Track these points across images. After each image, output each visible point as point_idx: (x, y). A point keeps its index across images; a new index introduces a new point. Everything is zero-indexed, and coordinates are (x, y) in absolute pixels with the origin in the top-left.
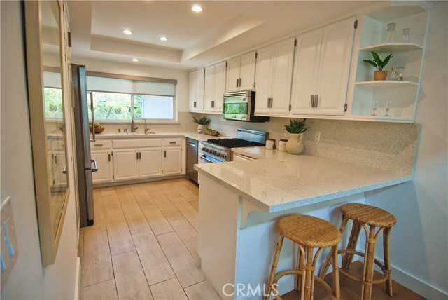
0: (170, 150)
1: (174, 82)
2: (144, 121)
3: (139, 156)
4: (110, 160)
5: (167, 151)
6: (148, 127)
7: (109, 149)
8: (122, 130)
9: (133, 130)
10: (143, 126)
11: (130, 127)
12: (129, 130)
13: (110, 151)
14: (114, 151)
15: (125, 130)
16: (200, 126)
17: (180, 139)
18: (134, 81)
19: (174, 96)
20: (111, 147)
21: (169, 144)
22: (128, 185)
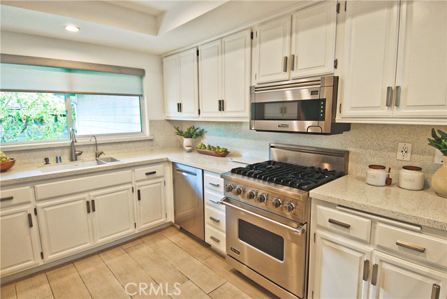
0: (147, 187)
1: (141, 73)
2: (93, 140)
3: (91, 207)
4: (31, 225)
5: (141, 189)
6: (100, 149)
7: (29, 202)
8: (52, 160)
9: (74, 157)
10: (92, 148)
11: (67, 152)
12: (66, 158)
13: (29, 208)
14: (40, 205)
15: (58, 160)
16: (186, 142)
17: (161, 166)
18: (69, 70)
19: (141, 96)
20: (32, 199)
21: (145, 177)
22: (72, 262)
